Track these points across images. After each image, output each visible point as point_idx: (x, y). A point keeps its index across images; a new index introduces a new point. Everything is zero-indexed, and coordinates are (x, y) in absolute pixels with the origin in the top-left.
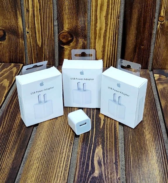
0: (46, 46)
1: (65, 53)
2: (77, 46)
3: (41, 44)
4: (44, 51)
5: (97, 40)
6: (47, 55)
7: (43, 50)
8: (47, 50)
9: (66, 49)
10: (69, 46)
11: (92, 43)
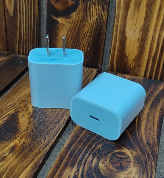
0: (23, 14)
1: (60, 34)
2: (84, 22)
3: (12, 9)
4: (18, 24)
5: (131, 11)
6: (23, 33)
7: (17, 22)
8: (23, 23)
9: (61, 26)
10: (68, 20)
11: (118, 18)
